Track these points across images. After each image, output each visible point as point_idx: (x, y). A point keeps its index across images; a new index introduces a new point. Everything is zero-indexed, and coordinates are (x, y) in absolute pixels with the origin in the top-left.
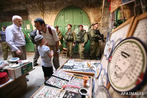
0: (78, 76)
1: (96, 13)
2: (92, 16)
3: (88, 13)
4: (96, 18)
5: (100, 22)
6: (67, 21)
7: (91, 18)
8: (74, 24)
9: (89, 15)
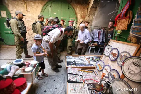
0: (85, 70)
1: (82, 10)
2: (79, 12)
3: (76, 9)
4: (82, 15)
5: (85, 19)
6: (55, 13)
7: (78, 14)
8: (62, 18)
9: (76, 11)
